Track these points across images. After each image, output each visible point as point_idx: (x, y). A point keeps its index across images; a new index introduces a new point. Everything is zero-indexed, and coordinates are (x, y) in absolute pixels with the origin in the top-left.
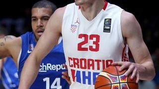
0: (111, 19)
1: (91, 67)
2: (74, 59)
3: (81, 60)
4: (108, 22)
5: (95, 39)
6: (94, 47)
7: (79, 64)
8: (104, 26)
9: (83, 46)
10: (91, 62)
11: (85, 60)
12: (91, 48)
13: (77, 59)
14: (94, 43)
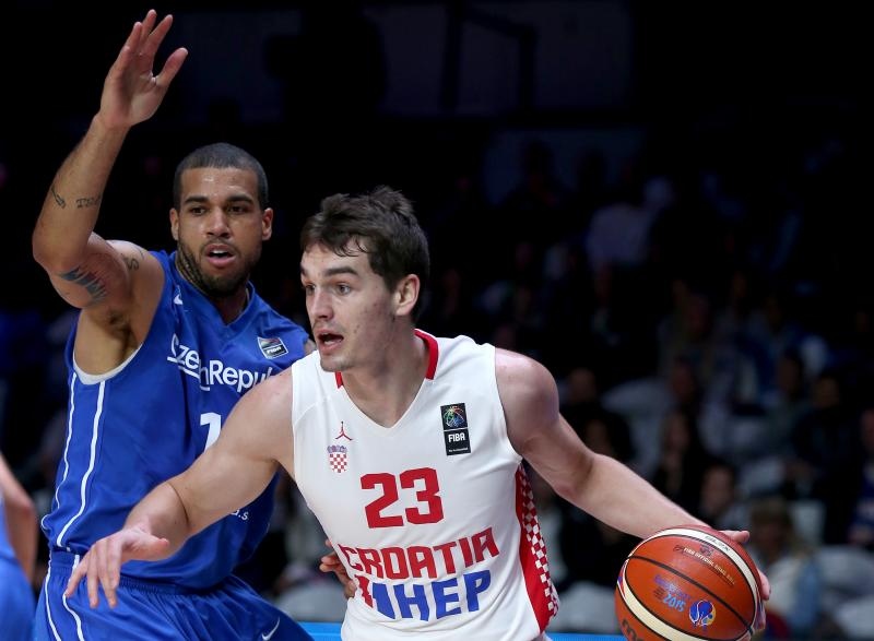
0: (462, 406)
1: (424, 571)
2: (362, 552)
3: (386, 552)
4: (456, 420)
5: (420, 485)
6: (424, 508)
7: (382, 564)
8: (446, 435)
9: (384, 513)
10: (420, 557)
11: (399, 551)
12: (413, 515)
13: (374, 552)
14: (421, 496)
